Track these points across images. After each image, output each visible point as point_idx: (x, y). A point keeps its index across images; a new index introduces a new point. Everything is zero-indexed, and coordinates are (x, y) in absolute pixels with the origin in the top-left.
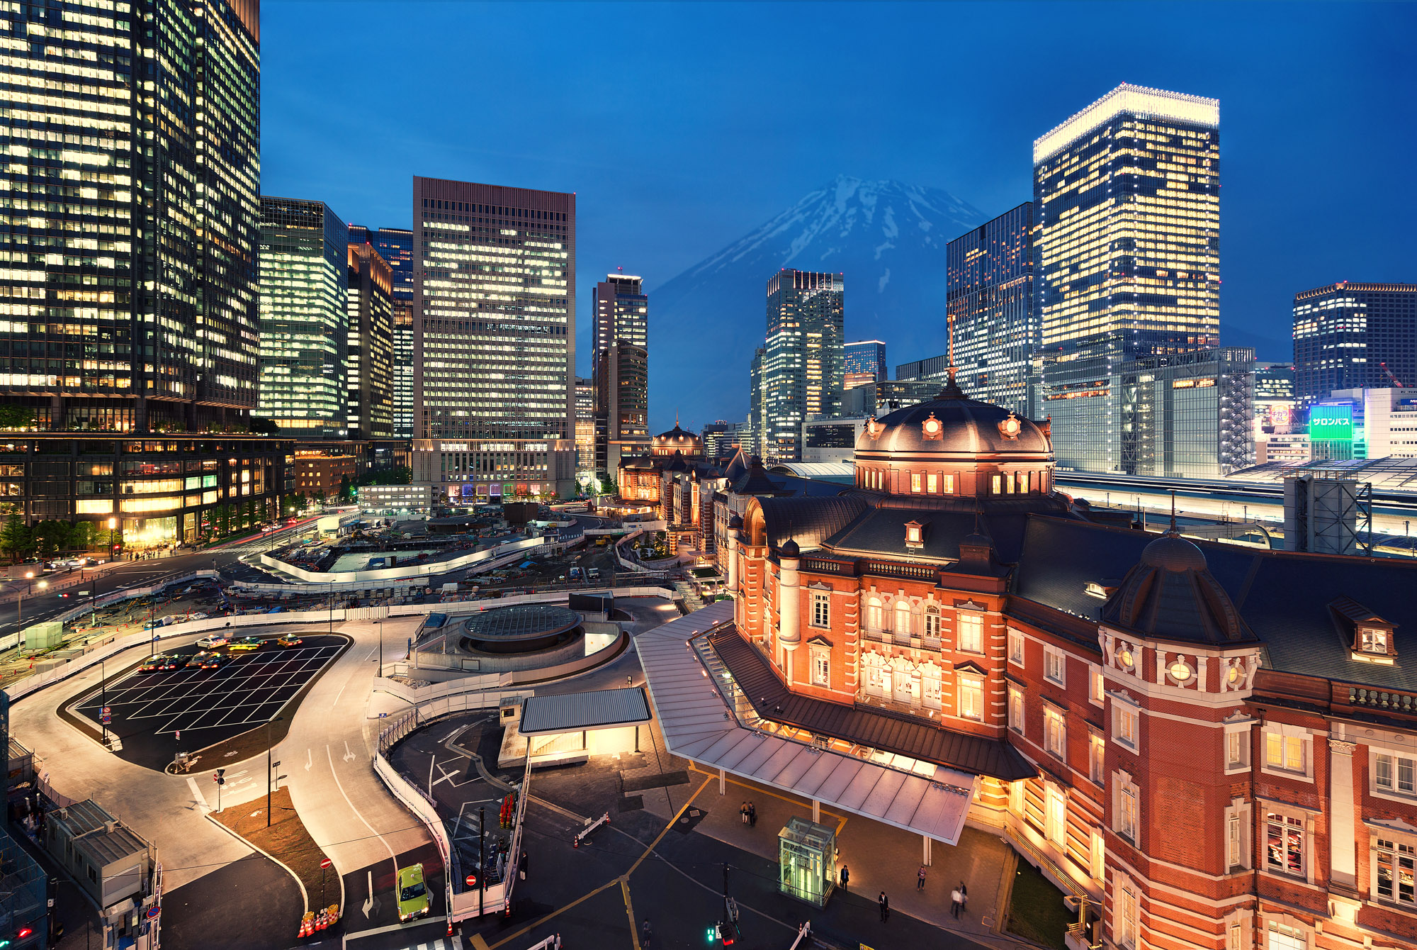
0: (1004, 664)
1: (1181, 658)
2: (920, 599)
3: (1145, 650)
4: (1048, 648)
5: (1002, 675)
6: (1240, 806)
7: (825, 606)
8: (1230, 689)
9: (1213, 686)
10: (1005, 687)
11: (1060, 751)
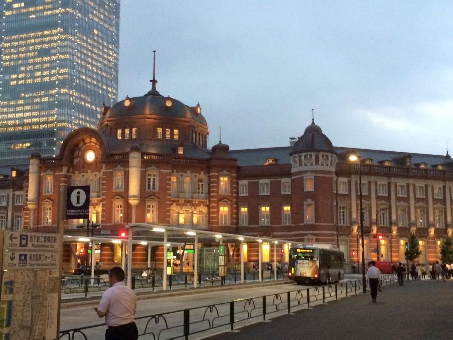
0: (237, 197)
2: (197, 174)
3: (315, 155)
4: (262, 181)
7: (154, 179)
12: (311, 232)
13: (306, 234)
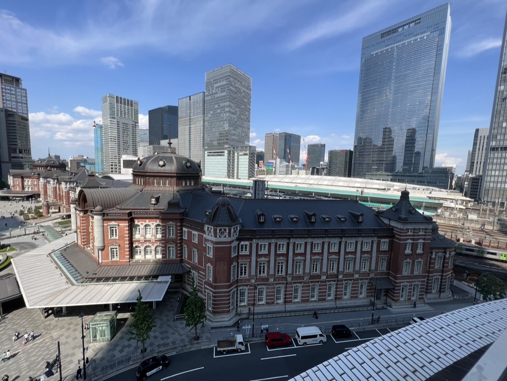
0: (182, 239)
1: (223, 230)
2: (154, 223)
3: (214, 229)
4: (194, 232)
5: (180, 243)
6: (235, 264)
8: (233, 235)
9: (230, 235)
10: (181, 246)
11: (196, 261)
12: (211, 289)
13: (208, 289)
